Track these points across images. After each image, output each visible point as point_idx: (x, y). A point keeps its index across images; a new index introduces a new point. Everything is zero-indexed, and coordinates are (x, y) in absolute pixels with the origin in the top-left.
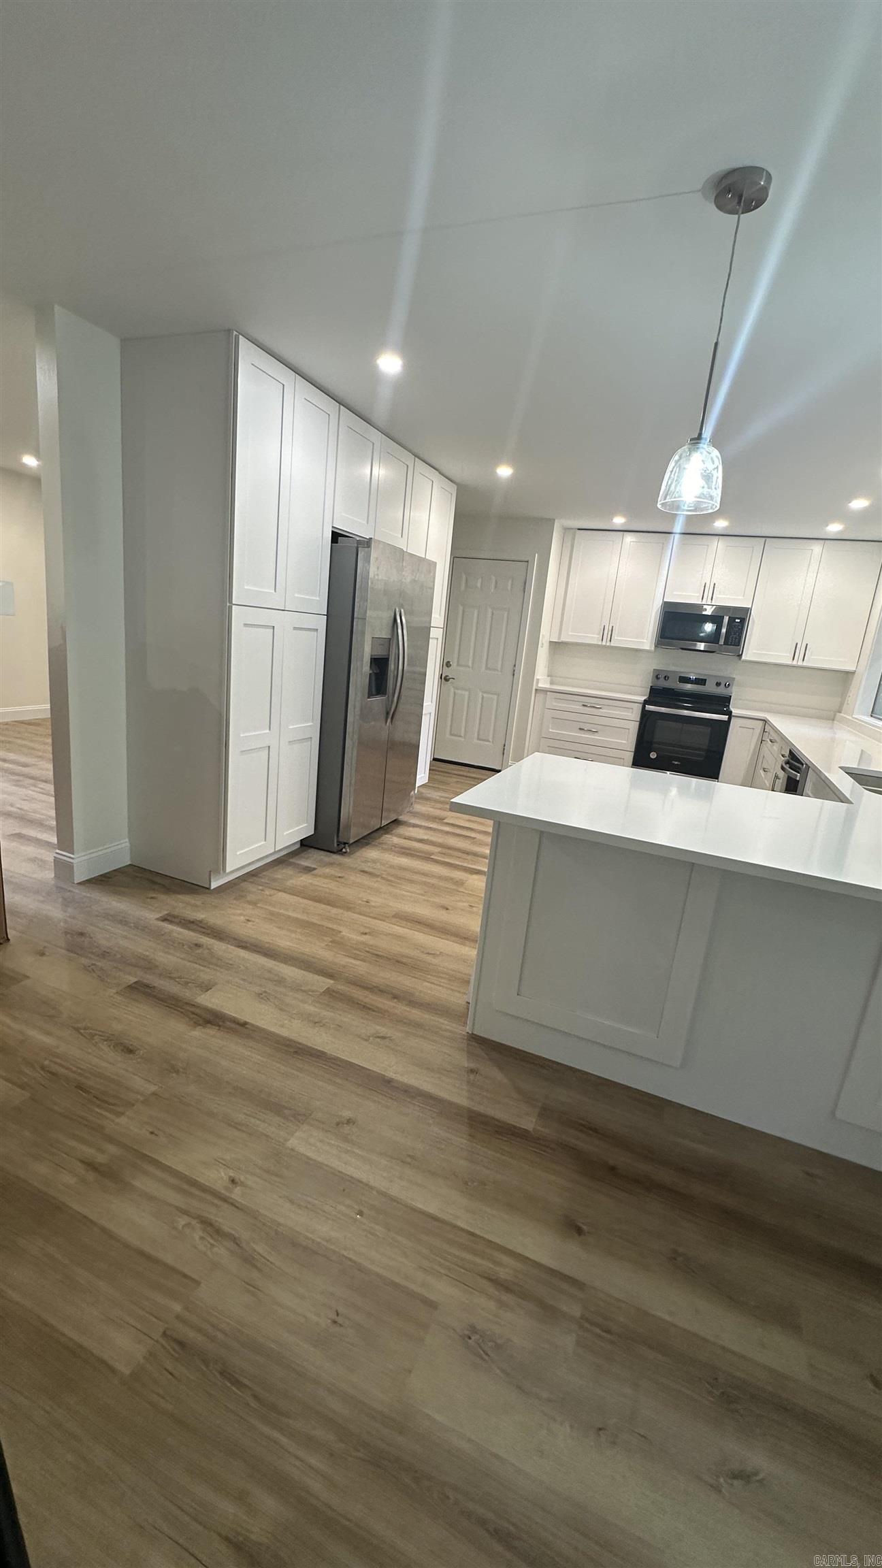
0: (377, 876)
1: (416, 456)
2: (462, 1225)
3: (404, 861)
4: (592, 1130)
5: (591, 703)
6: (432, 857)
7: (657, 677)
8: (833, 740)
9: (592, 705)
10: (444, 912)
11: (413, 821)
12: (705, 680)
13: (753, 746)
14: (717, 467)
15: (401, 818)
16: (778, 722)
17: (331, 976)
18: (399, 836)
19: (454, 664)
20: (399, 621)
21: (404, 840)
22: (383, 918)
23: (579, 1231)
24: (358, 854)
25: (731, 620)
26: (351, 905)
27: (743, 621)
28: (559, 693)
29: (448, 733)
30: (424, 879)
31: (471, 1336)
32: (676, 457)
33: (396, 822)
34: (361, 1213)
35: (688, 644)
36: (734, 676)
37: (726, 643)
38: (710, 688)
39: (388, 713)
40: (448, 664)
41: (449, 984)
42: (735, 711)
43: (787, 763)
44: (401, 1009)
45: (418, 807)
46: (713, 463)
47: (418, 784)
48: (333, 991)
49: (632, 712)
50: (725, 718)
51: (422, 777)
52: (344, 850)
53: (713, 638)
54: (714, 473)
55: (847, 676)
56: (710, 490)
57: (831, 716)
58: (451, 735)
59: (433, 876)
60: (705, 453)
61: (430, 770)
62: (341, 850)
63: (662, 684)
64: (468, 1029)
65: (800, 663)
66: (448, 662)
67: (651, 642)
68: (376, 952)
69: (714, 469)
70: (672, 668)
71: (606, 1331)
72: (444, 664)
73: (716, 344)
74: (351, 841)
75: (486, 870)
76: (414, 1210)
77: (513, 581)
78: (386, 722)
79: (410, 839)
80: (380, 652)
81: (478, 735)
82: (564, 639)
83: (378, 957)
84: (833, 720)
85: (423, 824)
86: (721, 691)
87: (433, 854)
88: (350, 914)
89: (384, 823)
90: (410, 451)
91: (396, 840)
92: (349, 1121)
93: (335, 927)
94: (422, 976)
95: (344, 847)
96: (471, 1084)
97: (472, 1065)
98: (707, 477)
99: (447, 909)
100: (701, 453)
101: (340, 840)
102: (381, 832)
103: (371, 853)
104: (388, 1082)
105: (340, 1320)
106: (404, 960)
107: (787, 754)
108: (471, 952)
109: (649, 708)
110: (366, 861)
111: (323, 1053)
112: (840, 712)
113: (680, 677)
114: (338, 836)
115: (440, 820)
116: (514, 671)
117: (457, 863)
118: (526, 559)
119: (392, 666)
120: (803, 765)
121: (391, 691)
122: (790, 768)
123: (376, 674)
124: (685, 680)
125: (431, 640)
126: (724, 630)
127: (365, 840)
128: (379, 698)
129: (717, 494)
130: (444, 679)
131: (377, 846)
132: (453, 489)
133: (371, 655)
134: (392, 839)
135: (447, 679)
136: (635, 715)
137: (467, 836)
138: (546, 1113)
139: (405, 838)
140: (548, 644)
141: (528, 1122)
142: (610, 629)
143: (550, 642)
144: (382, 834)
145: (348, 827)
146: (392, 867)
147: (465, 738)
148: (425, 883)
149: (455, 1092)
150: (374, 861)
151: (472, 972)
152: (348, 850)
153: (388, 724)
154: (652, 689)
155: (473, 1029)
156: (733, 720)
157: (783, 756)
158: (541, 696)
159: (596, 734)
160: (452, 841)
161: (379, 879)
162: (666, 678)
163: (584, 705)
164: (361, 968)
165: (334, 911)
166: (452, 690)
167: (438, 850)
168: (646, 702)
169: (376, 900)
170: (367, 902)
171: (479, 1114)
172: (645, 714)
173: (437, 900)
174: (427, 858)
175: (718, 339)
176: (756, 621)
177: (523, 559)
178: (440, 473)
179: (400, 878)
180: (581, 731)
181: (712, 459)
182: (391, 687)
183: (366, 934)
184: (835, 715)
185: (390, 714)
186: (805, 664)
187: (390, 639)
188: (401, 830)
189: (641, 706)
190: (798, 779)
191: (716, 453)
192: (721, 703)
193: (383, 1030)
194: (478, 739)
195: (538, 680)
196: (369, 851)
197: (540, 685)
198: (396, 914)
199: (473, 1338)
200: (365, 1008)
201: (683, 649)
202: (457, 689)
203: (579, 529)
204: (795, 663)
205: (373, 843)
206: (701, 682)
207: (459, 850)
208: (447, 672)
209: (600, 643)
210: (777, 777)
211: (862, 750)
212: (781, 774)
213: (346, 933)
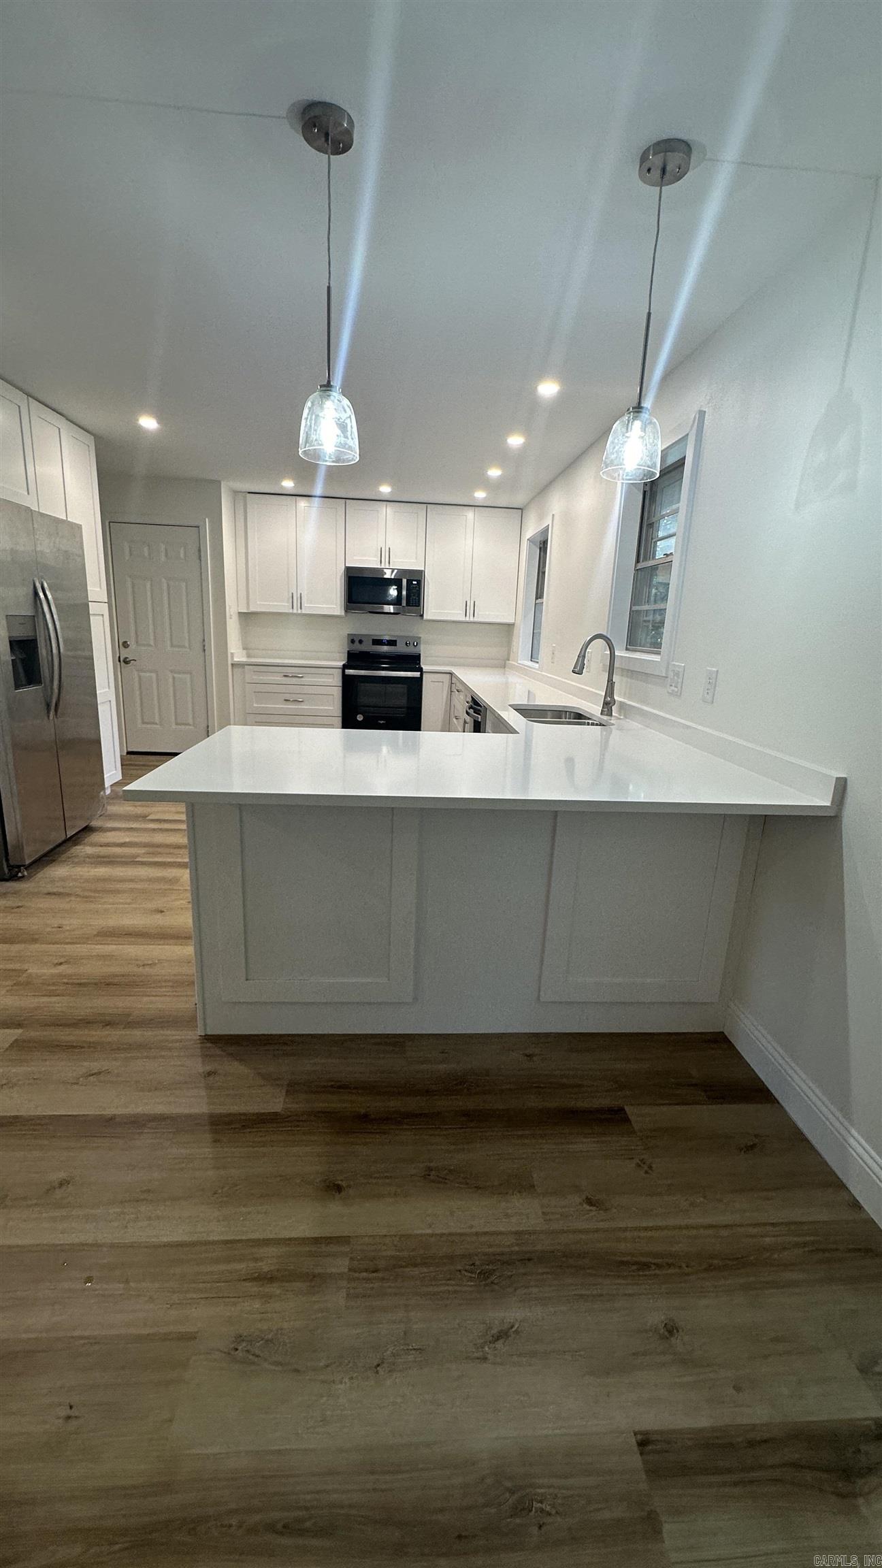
0: (69, 895)
1: (29, 395)
2: (216, 1238)
3: (102, 871)
4: (340, 1087)
5: (291, 673)
6: (137, 860)
7: (353, 641)
8: (507, 683)
9: (294, 675)
10: (159, 916)
11: (110, 824)
12: (396, 641)
13: (445, 697)
14: (350, 417)
15: (94, 823)
16: (463, 674)
17: (19, 1025)
18: (93, 845)
19: (132, 643)
20: (41, 595)
21: (100, 848)
22: (84, 940)
23: (339, 1189)
24: (40, 875)
25: (409, 582)
26: (37, 936)
27: (419, 582)
28: (254, 665)
29: (139, 721)
30: (132, 885)
31: (236, 1347)
32: (309, 404)
33: (88, 830)
34: (89, 1279)
35: (376, 607)
36: (420, 636)
37: (408, 604)
38: (401, 648)
39: (48, 706)
40: (125, 645)
41: (173, 992)
42: (425, 668)
43: (471, 707)
44: (114, 1035)
45: (114, 809)
46: (345, 411)
47: (107, 784)
48: (24, 1041)
49: (334, 678)
50: (417, 674)
51: (112, 772)
52: (20, 875)
53: (397, 601)
54: (348, 421)
55: (509, 627)
56: (346, 439)
57: (503, 664)
58: (143, 723)
59: (142, 880)
60: (336, 401)
61: (122, 765)
62: (16, 875)
63: (358, 647)
64: (200, 1032)
65: (472, 619)
66: (125, 642)
67: (341, 608)
68: (79, 981)
69: (347, 418)
70: (364, 632)
71: (373, 1272)
72: (121, 644)
73: (329, 288)
74: (27, 862)
75: (187, 860)
76: (157, 1246)
77: (185, 549)
78: (48, 717)
79: (107, 845)
80: (22, 633)
81: (176, 719)
82: (252, 609)
83: (80, 986)
84: (505, 667)
85: (124, 826)
86: (410, 650)
87: (138, 856)
88: (37, 946)
89: (70, 834)
90: (21, 390)
91: (89, 850)
92: (62, 1183)
93: (17, 966)
94: (139, 992)
95: (20, 871)
96: (209, 1088)
97: (208, 1068)
98: (343, 427)
99: (162, 912)
100: (333, 401)
101: (11, 863)
102: (70, 844)
103: (58, 871)
104: (110, 1121)
105: (74, 1412)
106: (116, 980)
107: (470, 700)
108: (189, 950)
109: (350, 672)
110: (53, 881)
111: (16, 1117)
112: (509, 660)
113: (373, 640)
114: (7, 860)
115: (143, 818)
116: (204, 646)
117: (169, 860)
118: (196, 524)
119: (43, 652)
120: (481, 707)
121: (48, 680)
122: (474, 712)
123: (23, 661)
124: (378, 642)
125: (91, 618)
126: (404, 593)
127: (49, 857)
128: (32, 688)
129: (354, 443)
130: (123, 662)
131: (65, 861)
132: (90, 440)
133: (9, 637)
134: (84, 849)
135: (126, 662)
136: (336, 680)
137: (175, 830)
138: (292, 1088)
139: (101, 846)
140: (237, 615)
141: (275, 1102)
142: (299, 595)
143: (239, 613)
144: (71, 846)
145: (19, 847)
146: (87, 881)
147: (161, 725)
148: (132, 890)
149: (195, 1103)
150: (63, 879)
151: (192, 970)
152: (26, 873)
153: (51, 718)
154: (349, 653)
155: (205, 1029)
156: (424, 675)
157: (467, 702)
158: (238, 671)
159: (302, 704)
160: (159, 838)
161: (73, 898)
162: (361, 642)
163: (285, 676)
164: (59, 1005)
165: (16, 948)
166: (136, 673)
167: (142, 851)
168: (345, 667)
169: (71, 923)
170: (60, 927)
171: (221, 1116)
172: (345, 678)
173: (150, 905)
174: (132, 862)
175: (329, 283)
176: (429, 581)
177: (192, 524)
178: (67, 419)
179: (96, 891)
180: (288, 703)
181: (343, 408)
182: (48, 676)
183: (61, 964)
184: (505, 663)
185: (52, 706)
186: (476, 619)
187: (34, 616)
188: (96, 837)
189: (340, 671)
190: (480, 720)
191: (346, 402)
192: (413, 661)
193: (95, 1066)
194: (177, 724)
195: (232, 654)
196: (53, 869)
197: (236, 659)
198: (98, 933)
199: (240, 1348)
200: (70, 1048)
201: (370, 612)
202: (142, 671)
203: (249, 493)
204: (467, 619)
205: (60, 859)
206: (392, 643)
207: (168, 846)
208: (125, 653)
209: (291, 611)
210: (465, 722)
211: (529, 691)
212: (468, 719)
213: (33, 969)
